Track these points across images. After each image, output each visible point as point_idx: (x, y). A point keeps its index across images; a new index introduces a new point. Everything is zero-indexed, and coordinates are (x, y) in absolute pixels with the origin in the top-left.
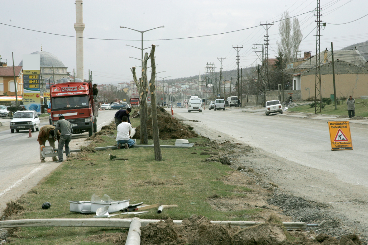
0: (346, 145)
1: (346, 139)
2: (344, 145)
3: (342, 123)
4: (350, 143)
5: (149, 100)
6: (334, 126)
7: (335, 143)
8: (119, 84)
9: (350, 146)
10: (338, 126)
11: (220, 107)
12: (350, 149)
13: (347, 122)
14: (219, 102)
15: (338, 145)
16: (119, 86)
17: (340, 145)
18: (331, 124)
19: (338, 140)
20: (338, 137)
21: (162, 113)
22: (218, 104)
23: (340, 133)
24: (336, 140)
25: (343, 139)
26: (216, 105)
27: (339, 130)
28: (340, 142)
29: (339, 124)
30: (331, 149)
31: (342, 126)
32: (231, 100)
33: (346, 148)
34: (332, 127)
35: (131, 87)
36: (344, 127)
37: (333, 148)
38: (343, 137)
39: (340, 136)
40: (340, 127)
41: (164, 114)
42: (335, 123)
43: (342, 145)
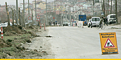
0: (113, 50)
1: (113, 46)
2: (112, 50)
3: (110, 34)
4: (116, 49)
5: (30, 19)
6: (104, 36)
7: (105, 49)
8: (21, 5)
9: (116, 51)
10: (107, 36)
11: (96, 24)
12: (117, 53)
13: (114, 33)
14: (95, 19)
15: (107, 50)
16: (21, 6)
17: (109, 50)
18: (102, 35)
19: (107, 46)
20: (107, 44)
21: (20, 30)
22: (94, 22)
23: (109, 41)
24: (106, 46)
25: (111, 46)
26: (92, 23)
27: (108, 39)
28: (109, 48)
29: (108, 35)
30: (101, 53)
31: (110, 36)
32: (111, 18)
33: (113, 52)
34: (103, 37)
35: (33, 7)
36: (111, 37)
37: (103, 53)
38: (111, 44)
39: (109, 43)
40: (108, 37)
41: (22, 31)
42: (105, 34)
43: (110, 50)
